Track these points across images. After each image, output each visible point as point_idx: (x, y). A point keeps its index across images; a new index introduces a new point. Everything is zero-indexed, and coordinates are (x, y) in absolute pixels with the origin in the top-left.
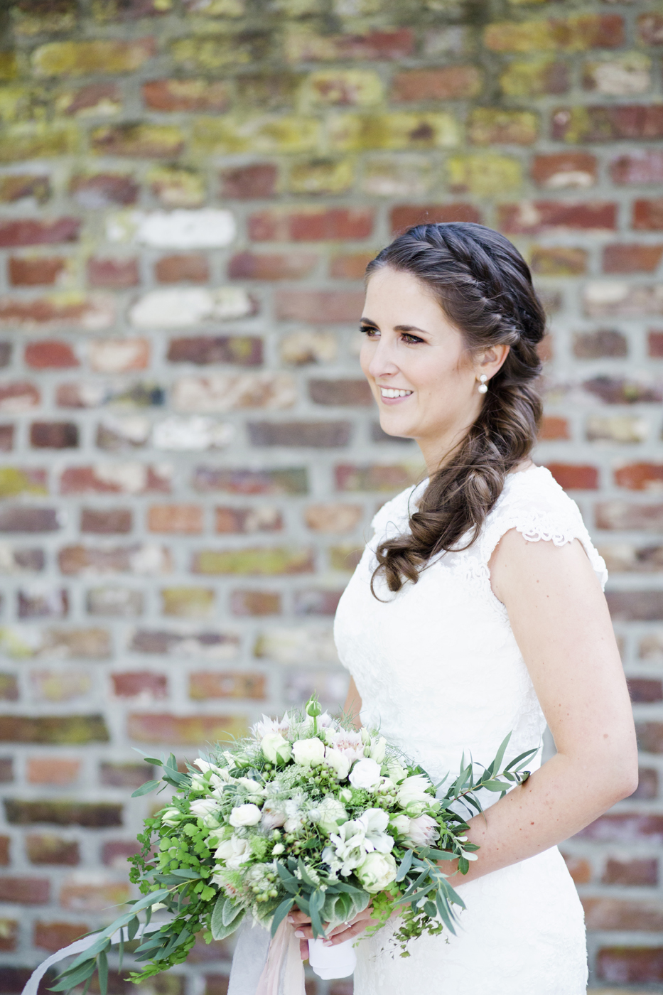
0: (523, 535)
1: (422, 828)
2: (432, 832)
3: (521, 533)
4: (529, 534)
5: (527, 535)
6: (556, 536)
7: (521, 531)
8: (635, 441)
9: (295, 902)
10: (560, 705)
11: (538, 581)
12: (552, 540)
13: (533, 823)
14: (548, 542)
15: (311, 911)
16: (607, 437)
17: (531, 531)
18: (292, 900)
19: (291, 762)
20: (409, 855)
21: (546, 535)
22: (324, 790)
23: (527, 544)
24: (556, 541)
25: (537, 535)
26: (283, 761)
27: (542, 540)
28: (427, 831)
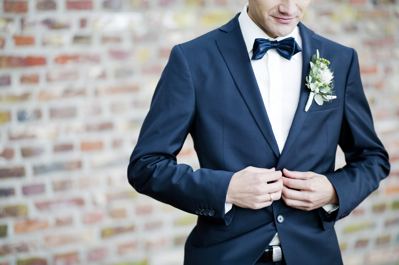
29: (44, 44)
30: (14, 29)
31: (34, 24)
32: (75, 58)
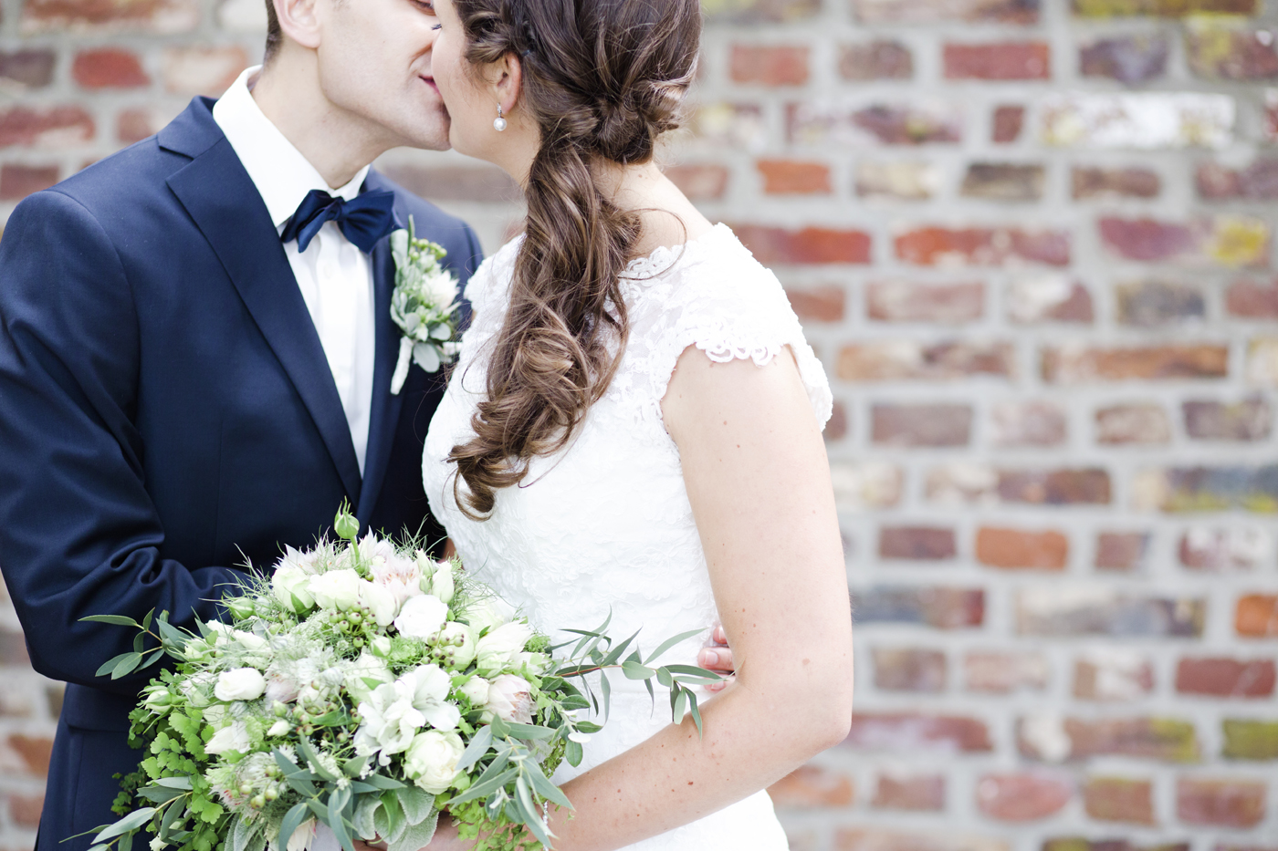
0: (708, 353)
1: (507, 695)
2: (524, 702)
3: (704, 351)
4: (716, 351)
5: (712, 353)
6: (757, 351)
7: (703, 348)
8: (923, 196)
9: (308, 808)
10: (744, 610)
11: (725, 423)
12: (750, 357)
13: (691, 783)
14: (745, 361)
15: (330, 818)
16: (884, 191)
17: (719, 347)
18: (304, 805)
19: (316, 608)
20: (485, 734)
21: (742, 350)
22: (358, 643)
23: (711, 366)
24: (757, 359)
25: (728, 352)
26: (304, 607)
27: (736, 359)
28: (515, 699)
29: (862, 190)
30: (761, 138)
31: (828, 122)
32: (970, 242)
